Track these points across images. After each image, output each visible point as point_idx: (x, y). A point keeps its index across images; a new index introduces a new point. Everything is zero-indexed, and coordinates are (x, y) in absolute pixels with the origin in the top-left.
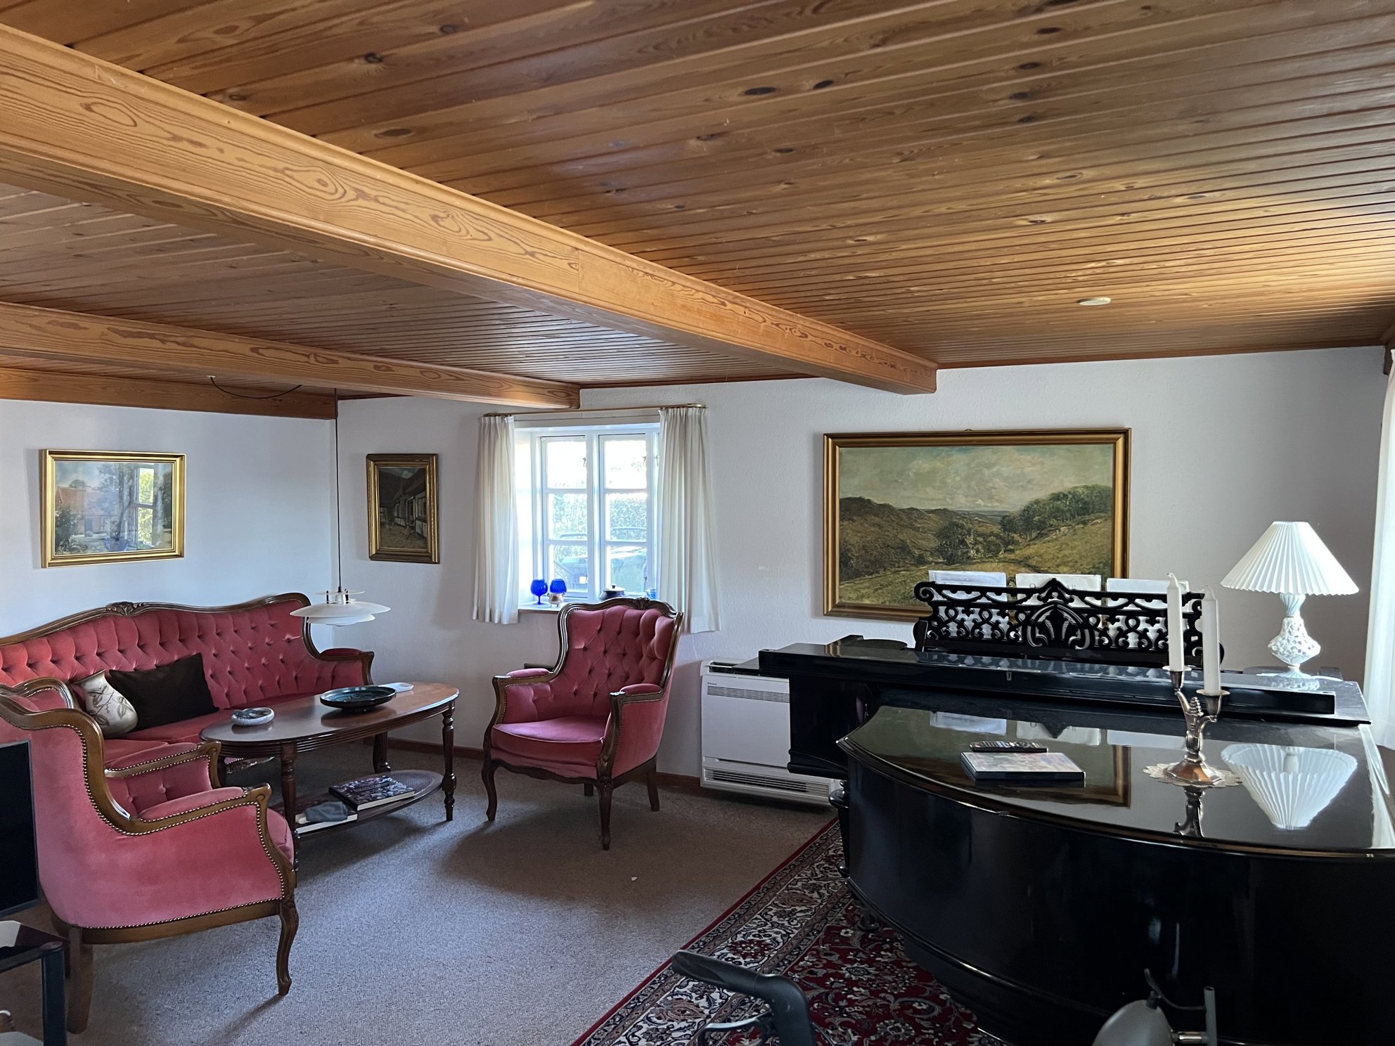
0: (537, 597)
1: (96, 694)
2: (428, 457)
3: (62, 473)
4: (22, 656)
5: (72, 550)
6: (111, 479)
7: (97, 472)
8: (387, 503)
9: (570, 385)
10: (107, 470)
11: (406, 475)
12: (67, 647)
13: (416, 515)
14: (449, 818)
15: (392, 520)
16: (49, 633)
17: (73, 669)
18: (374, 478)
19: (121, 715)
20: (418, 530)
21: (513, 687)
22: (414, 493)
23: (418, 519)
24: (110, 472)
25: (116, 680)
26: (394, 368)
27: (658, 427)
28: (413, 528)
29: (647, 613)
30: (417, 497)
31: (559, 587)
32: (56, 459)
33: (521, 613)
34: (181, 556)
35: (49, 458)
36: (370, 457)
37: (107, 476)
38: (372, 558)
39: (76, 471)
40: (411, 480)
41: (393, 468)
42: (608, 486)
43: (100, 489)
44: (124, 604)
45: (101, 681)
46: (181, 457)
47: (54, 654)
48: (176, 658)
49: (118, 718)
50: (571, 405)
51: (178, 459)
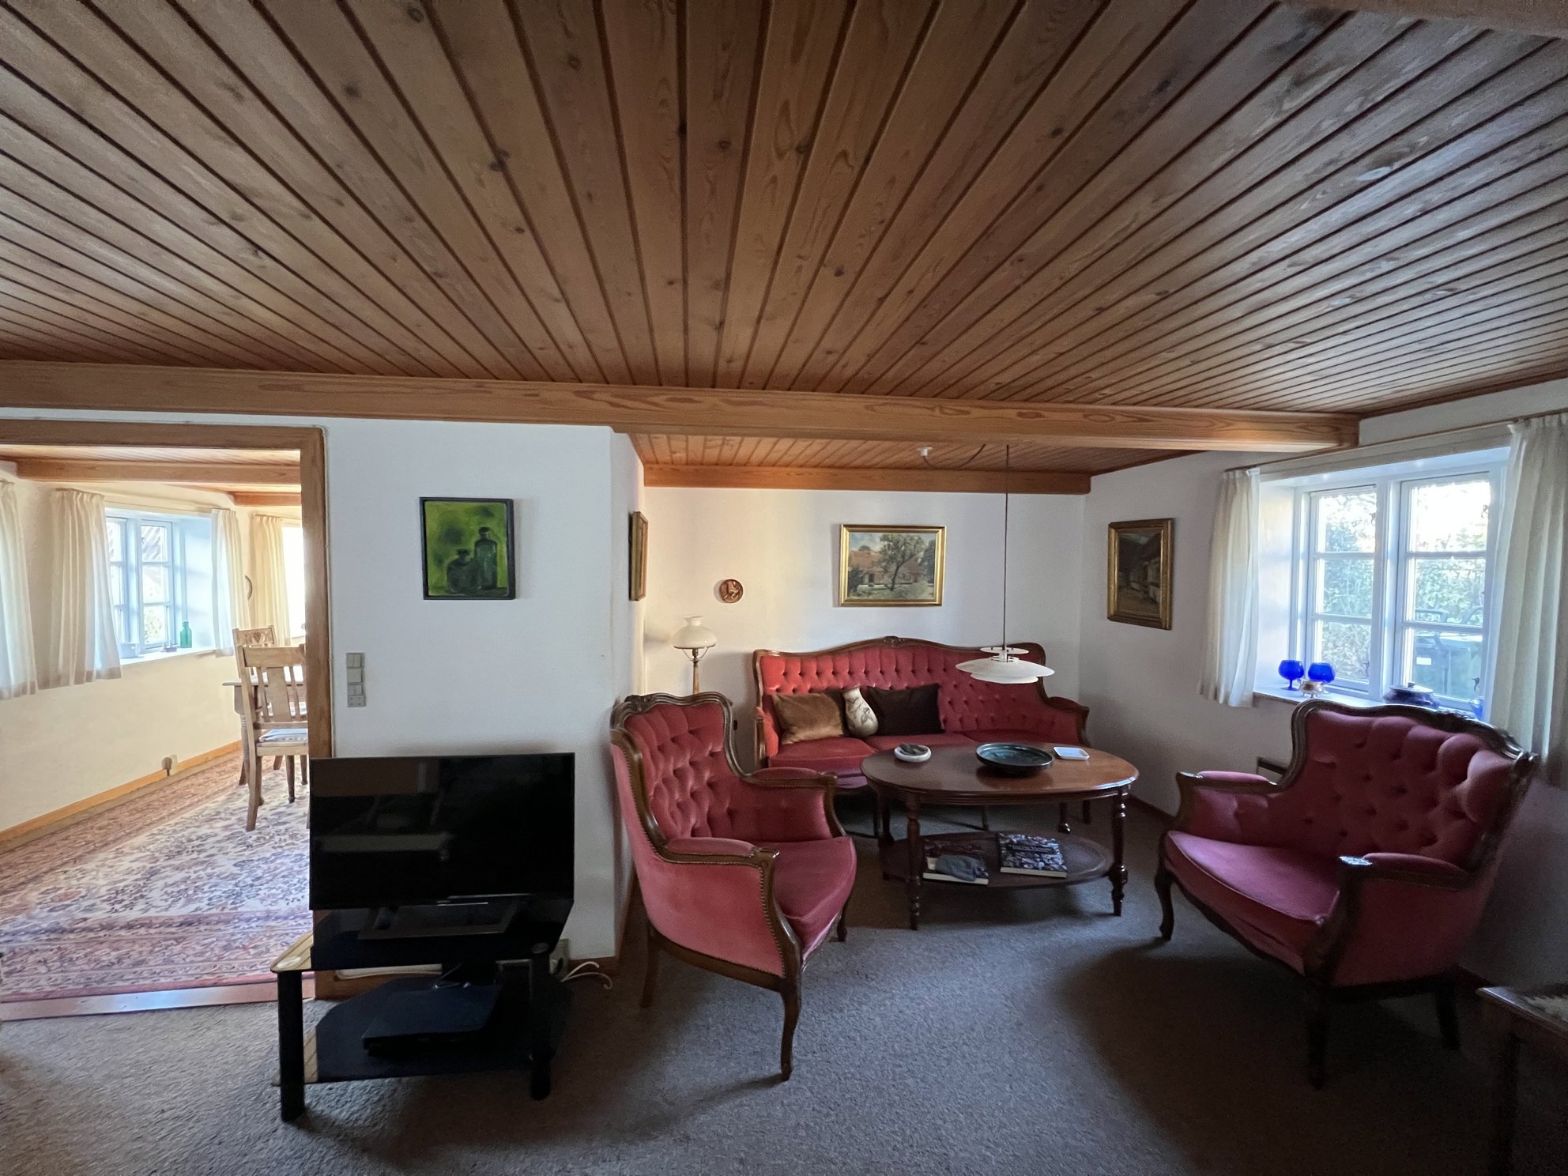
0: (1288, 681)
1: (852, 702)
2: (1160, 523)
3: (853, 541)
4: (813, 667)
5: (859, 595)
6: (889, 545)
7: (878, 540)
8: (1124, 568)
9: (1340, 416)
10: (884, 539)
11: (1143, 540)
12: (844, 665)
13: (1150, 579)
14: (1117, 912)
15: (1128, 584)
16: (834, 653)
17: (845, 681)
18: (1115, 544)
19: (863, 722)
20: (1151, 595)
21: (1204, 792)
22: (1149, 558)
23: (1153, 584)
24: (888, 540)
25: (869, 696)
26: (1045, 413)
27: (1506, 455)
28: (1147, 593)
29: (1453, 739)
30: (1153, 561)
31: (1323, 674)
32: (850, 531)
33: (1257, 699)
34: (940, 605)
35: (844, 530)
36: (1113, 526)
37: (886, 543)
38: (1111, 618)
39: (862, 539)
40: (1147, 545)
41: (1132, 536)
42: (1413, 547)
43: (880, 552)
44: (893, 637)
45: (856, 693)
46: (943, 528)
47: (834, 668)
48: (923, 683)
49: (860, 724)
50: (1341, 441)
51: (940, 530)
